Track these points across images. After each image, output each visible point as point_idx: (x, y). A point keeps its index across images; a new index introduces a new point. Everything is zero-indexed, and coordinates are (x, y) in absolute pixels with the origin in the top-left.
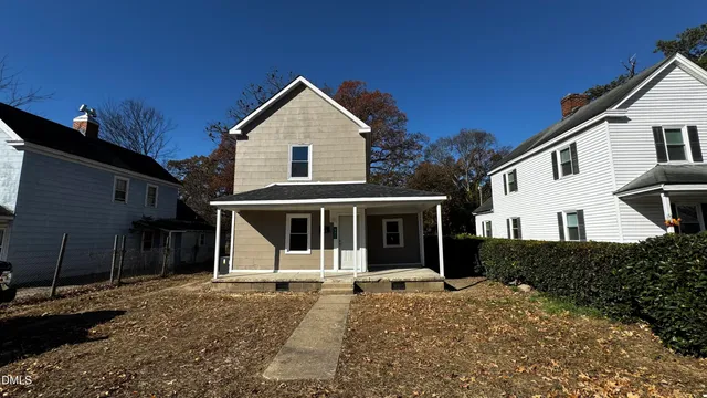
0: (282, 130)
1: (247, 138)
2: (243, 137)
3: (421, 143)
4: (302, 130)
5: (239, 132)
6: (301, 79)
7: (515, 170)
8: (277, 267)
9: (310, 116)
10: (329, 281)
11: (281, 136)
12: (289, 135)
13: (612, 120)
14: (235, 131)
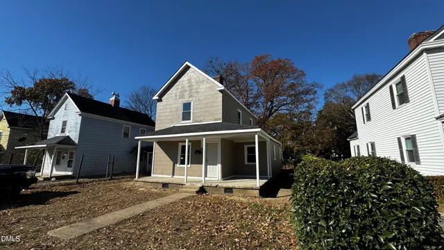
0: (178, 94)
1: (161, 101)
2: (160, 100)
3: (316, 89)
4: (188, 93)
5: (157, 98)
6: (187, 63)
7: (368, 104)
8: (173, 175)
9: (192, 84)
10: (188, 184)
11: (178, 97)
12: (182, 97)
13: (429, 51)
14: (155, 97)
